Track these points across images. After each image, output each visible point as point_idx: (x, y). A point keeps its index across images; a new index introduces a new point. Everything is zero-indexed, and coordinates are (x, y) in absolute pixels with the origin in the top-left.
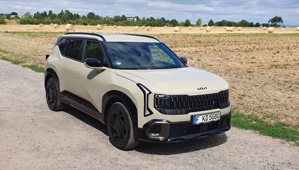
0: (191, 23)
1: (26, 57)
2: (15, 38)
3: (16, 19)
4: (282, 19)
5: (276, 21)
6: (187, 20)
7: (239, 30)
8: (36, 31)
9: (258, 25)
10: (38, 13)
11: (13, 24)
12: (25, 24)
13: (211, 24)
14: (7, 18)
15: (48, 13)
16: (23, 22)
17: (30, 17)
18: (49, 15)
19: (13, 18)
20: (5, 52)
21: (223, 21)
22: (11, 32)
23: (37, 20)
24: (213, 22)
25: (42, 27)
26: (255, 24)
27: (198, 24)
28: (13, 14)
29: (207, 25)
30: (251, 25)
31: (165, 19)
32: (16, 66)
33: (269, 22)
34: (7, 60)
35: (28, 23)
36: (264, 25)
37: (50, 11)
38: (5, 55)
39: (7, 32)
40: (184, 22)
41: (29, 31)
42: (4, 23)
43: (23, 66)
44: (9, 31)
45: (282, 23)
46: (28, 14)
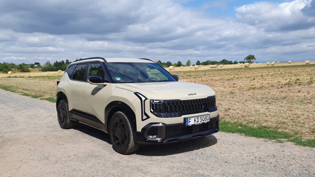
0: (183, 64)
1: (45, 92)
2: (37, 80)
3: (39, 67)
4: (255, 57)
5: (250, 58)
6: (179, 62)
7: (221, 67)
8: (55, 75)
9: (236, 63)
10: (57, 62)
11: (36, 71)
12: (46, 71)
13: (198, 63)
14: (31, 67)
15: (65, 62)
16: (45, 70)
17: (50, 65)
18: (66, 63)
19: (36, 67)
20: (26, 90)
21: (208, 61)
22: (33, 77)
23: (56, 67)
24: (199, 62)
25: (60, 72)
26: (233, 62)
27: (188, 64)
28: (36, 63)
29: (195, 64)
30: (230, 63)
31: (161, 62)
32: (35, 99)
33: (244, 59)
34: (27, 95)
35: (48, 71)
36: (240, 62)
37: (67, 60)
38: (26, 92)
39: (30, 77)
40: (177, 63)
41: (49, 75)
42: (29, 71)
43: (41, 99)
44: (32, 76)
45: (255, 59)
46: (48, 63)
